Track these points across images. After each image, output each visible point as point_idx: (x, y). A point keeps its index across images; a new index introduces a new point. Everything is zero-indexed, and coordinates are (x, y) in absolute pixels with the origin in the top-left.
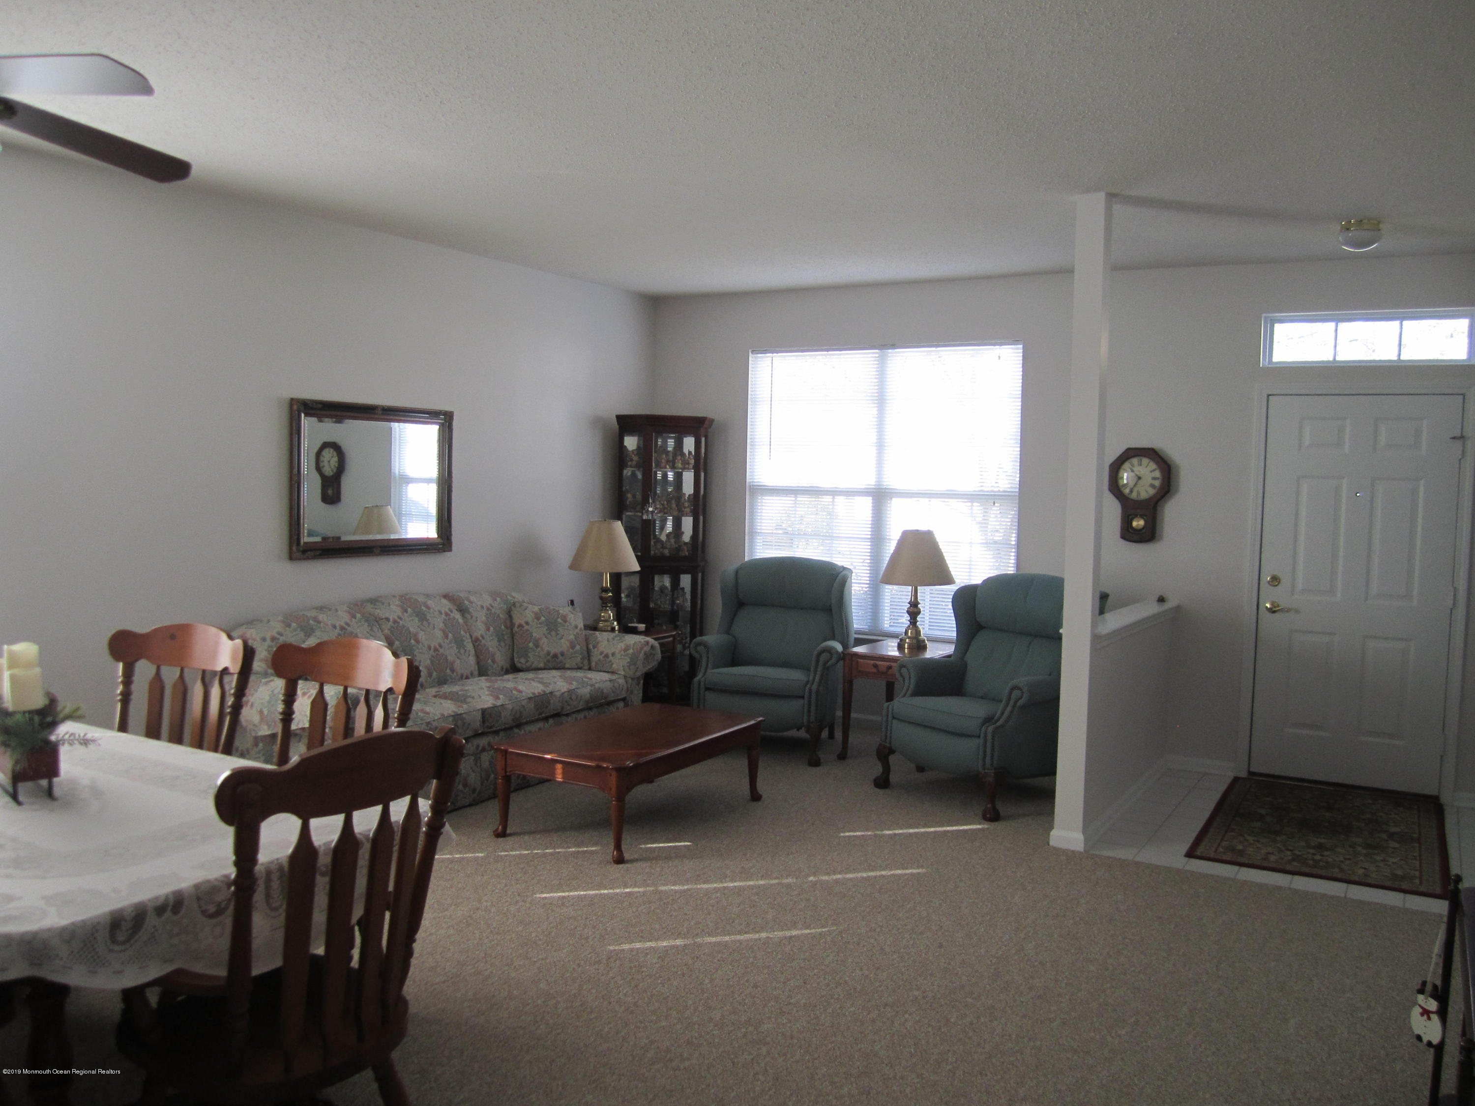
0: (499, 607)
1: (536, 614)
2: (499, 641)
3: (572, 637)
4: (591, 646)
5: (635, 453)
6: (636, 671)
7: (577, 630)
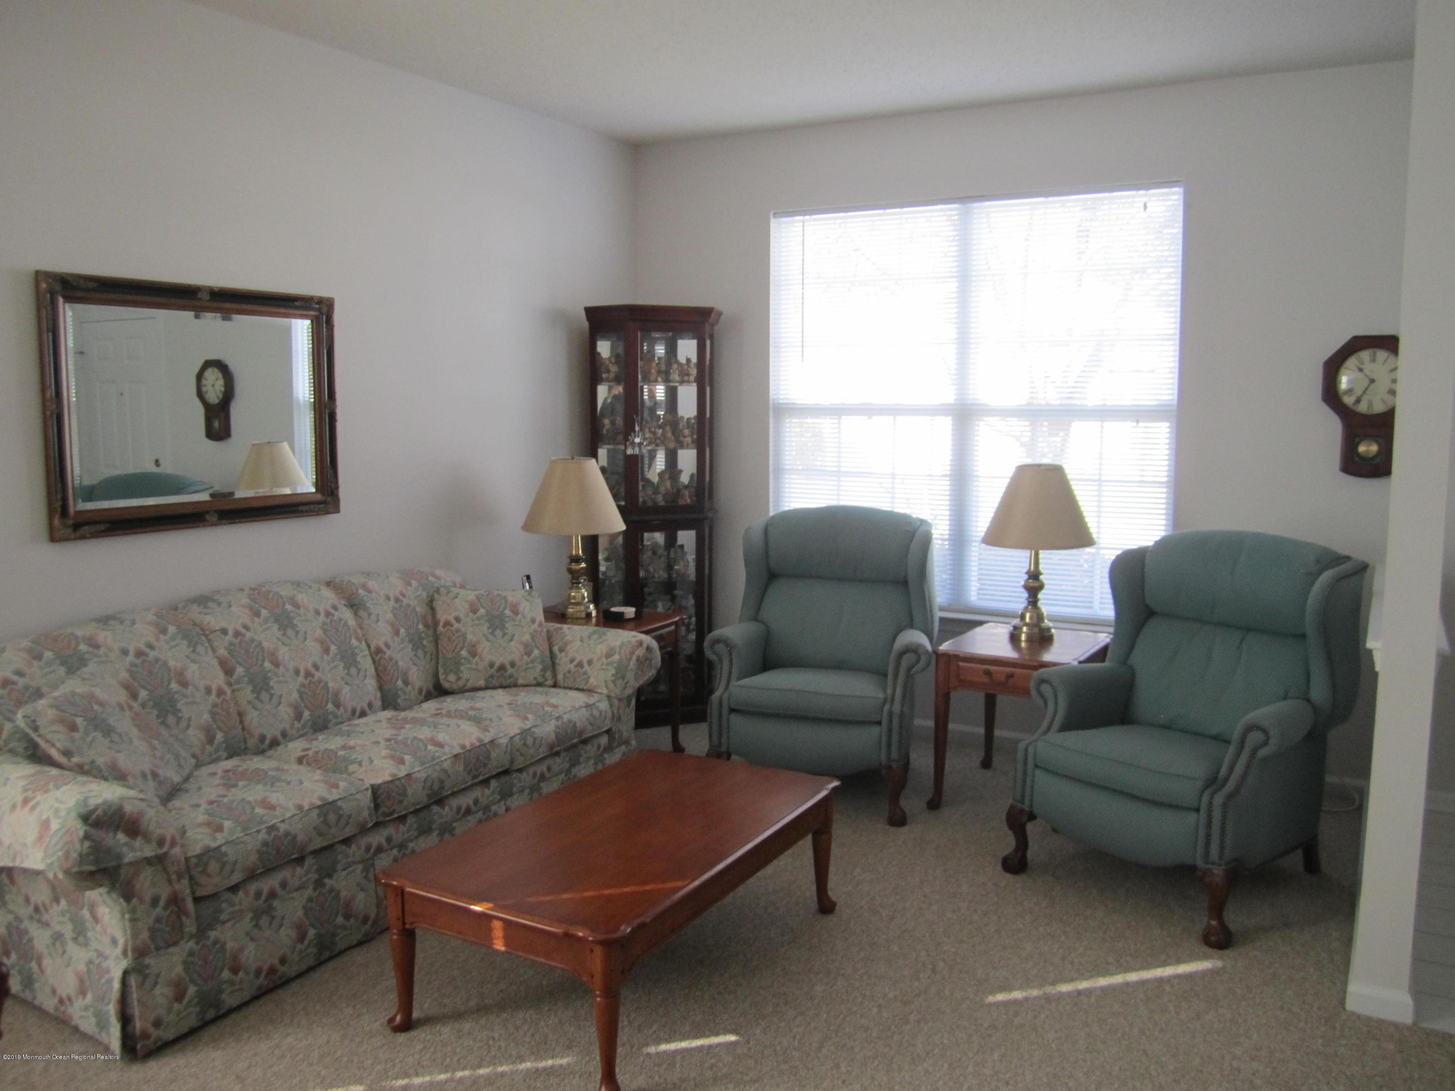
0: (415, 598)
1: (472, 604)
2: (415, 649)
3: (527, 637)
4: (556, 649)
5: (613, 360)
6: (625, 688)
7: (535, 626)
